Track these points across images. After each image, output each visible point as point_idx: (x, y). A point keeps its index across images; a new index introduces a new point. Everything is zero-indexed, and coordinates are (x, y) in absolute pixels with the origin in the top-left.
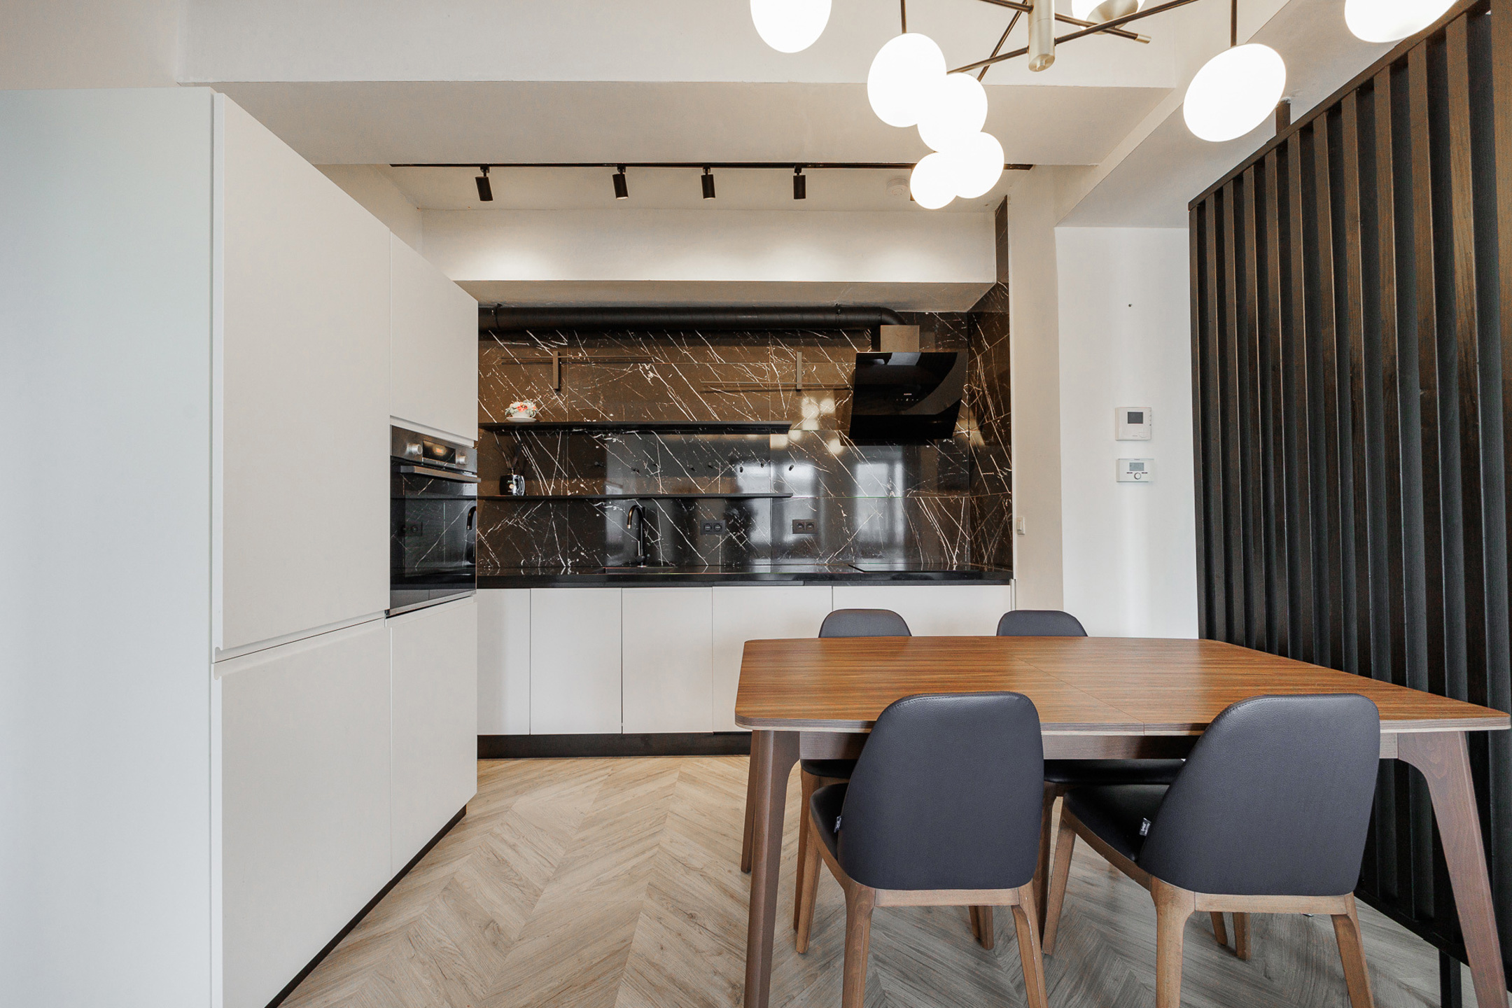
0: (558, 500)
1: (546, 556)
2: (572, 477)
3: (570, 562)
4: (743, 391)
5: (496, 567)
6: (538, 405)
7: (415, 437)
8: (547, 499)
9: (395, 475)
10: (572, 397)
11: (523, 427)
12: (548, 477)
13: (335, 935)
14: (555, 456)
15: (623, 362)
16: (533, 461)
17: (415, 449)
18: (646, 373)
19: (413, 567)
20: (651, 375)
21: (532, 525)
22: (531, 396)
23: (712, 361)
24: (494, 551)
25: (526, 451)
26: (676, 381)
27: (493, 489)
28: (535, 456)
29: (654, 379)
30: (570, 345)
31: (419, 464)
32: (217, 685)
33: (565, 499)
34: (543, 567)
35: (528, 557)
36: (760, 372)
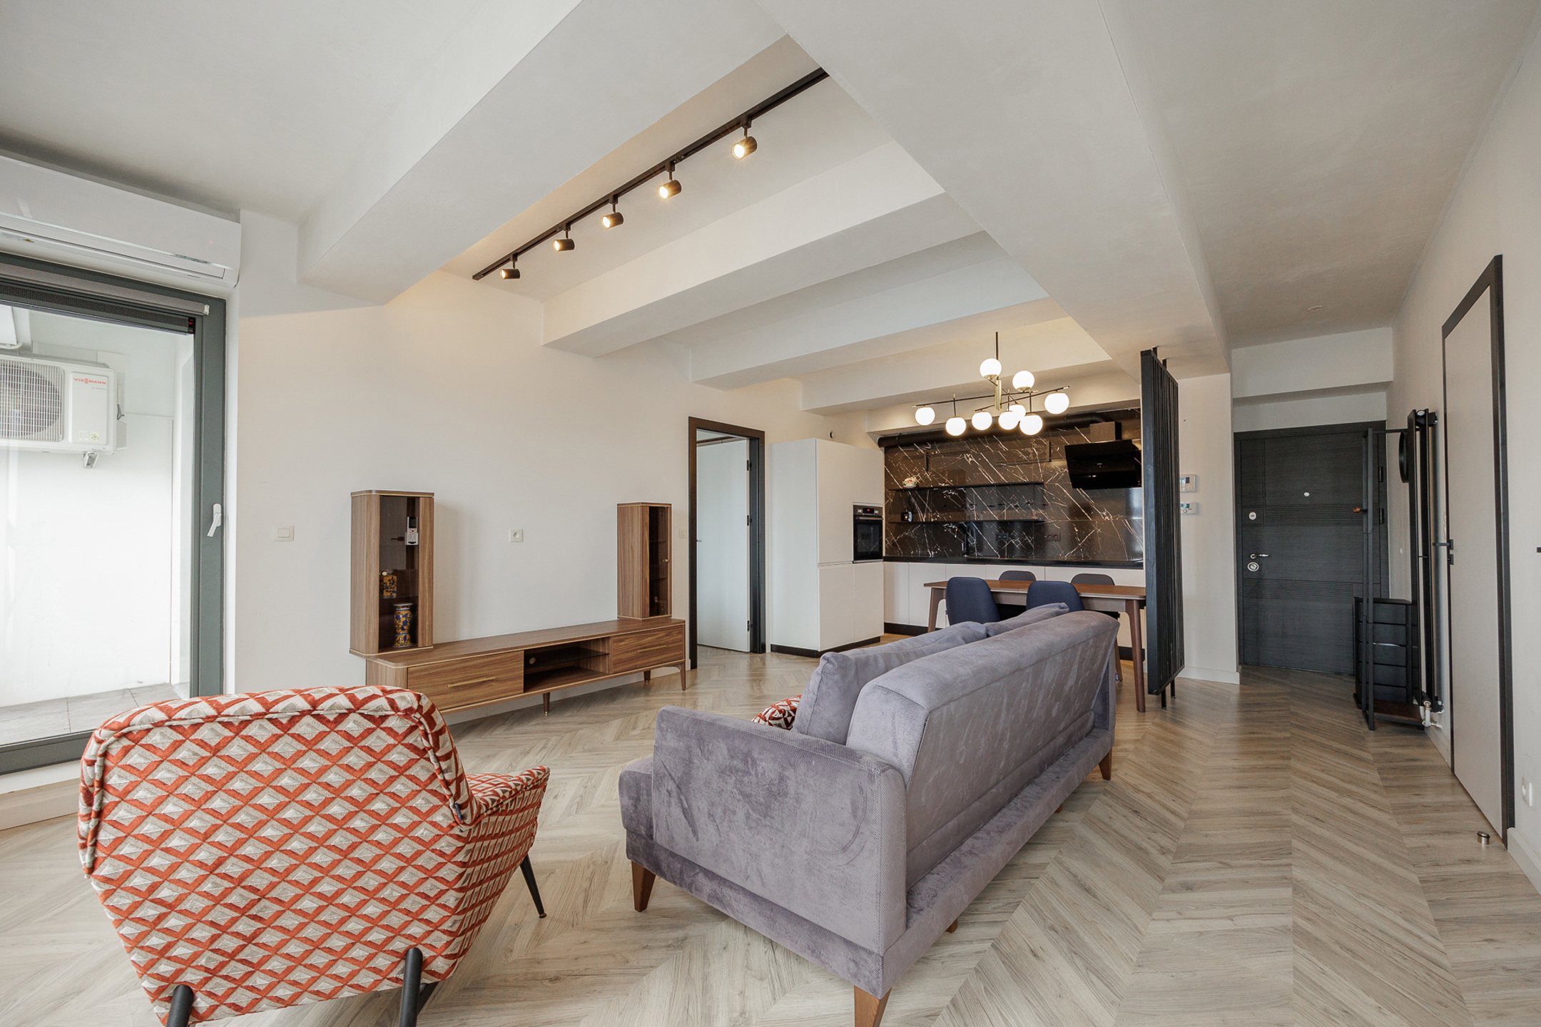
0: (928, 523)
1: (922, 550)
2: (933, 512)
3: (933, 553)
4: (1018, 465)
5: (901, 554)
6: (918, 478)
7: (860, 507)
8: (923, 523)
9: (855, 520)
10: (933, 473)
11: (911, 490)
12: (923, 512)
13: (839, 645)
14: (925, 501)
15: (956, 454)
16: (916, 505)
17: (860, 511)
18: (968, 459)
19: (861, 550)
20: (970, 459)
21: (916, 535)
22: (915, 473)
23: (1001, 450)
24: (900, 547)
25: (913, 500)
26: (983, 462)
27: (898, 518)
28: (917, 503)
29: (972, 462)
30: (932, 448)
31: (862, 516)
32: (818, 571)
33: (931, 522)
34: (921, 555)
35: (914, 551)
36: (1027, 454)
